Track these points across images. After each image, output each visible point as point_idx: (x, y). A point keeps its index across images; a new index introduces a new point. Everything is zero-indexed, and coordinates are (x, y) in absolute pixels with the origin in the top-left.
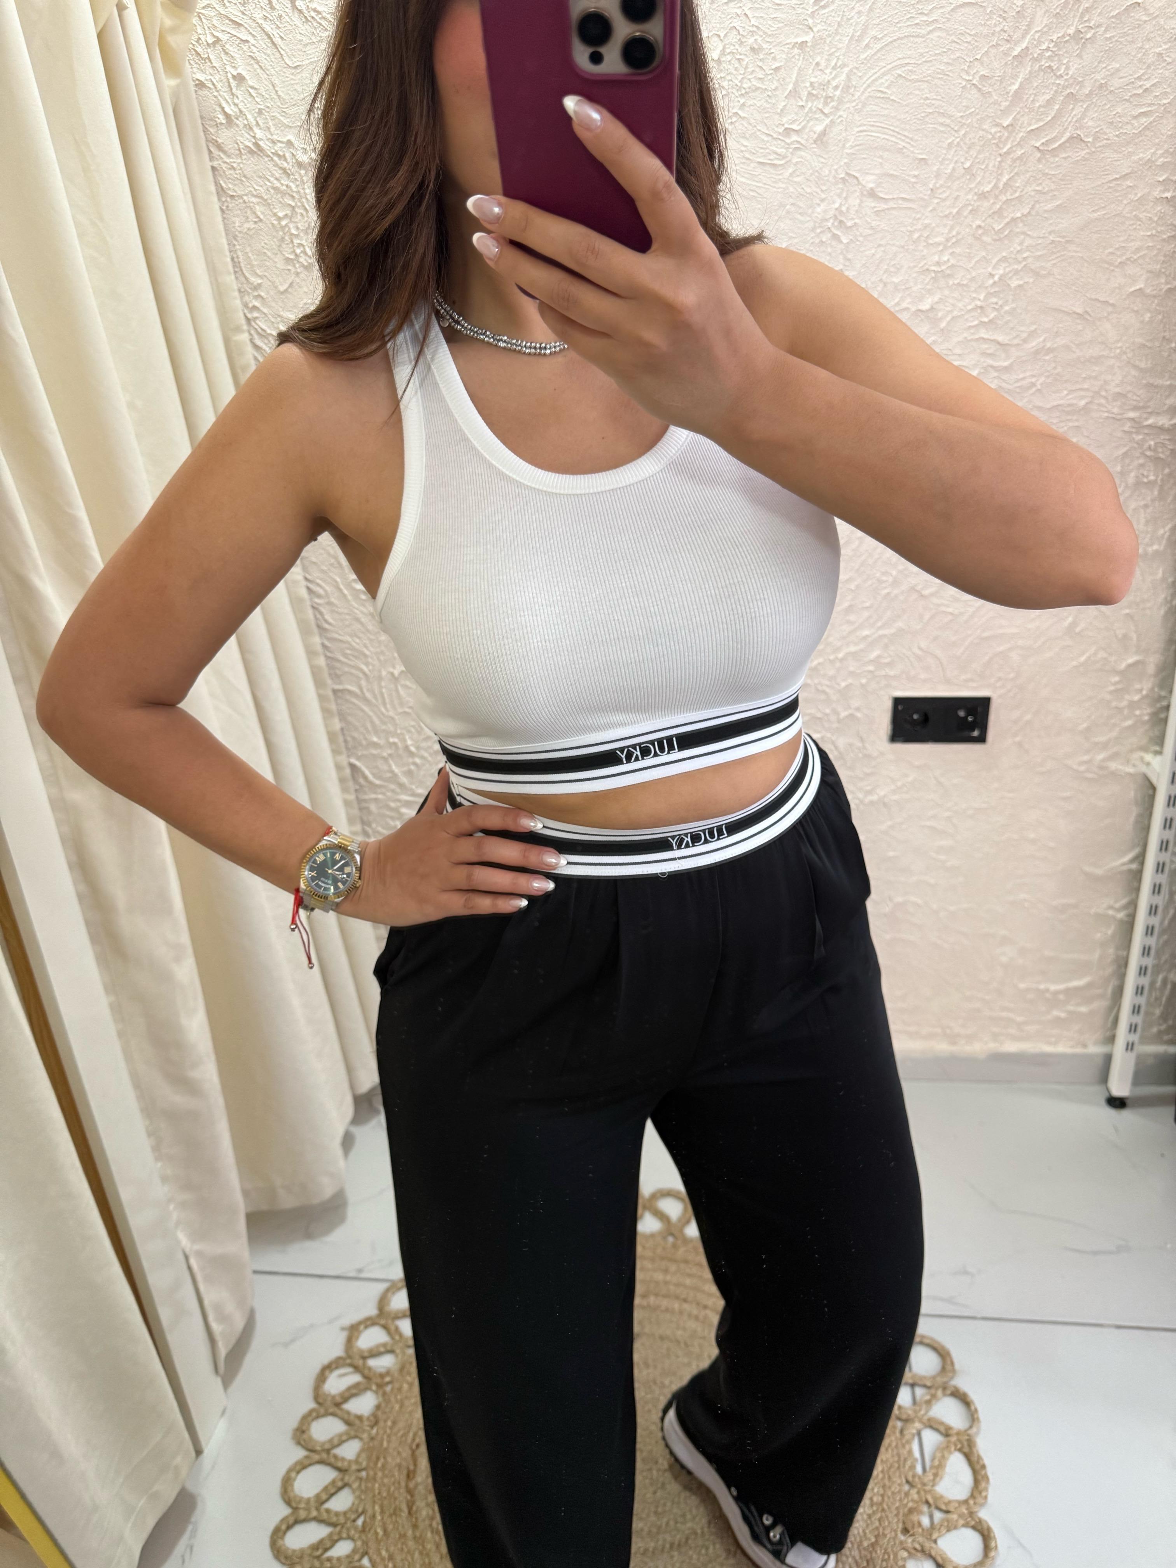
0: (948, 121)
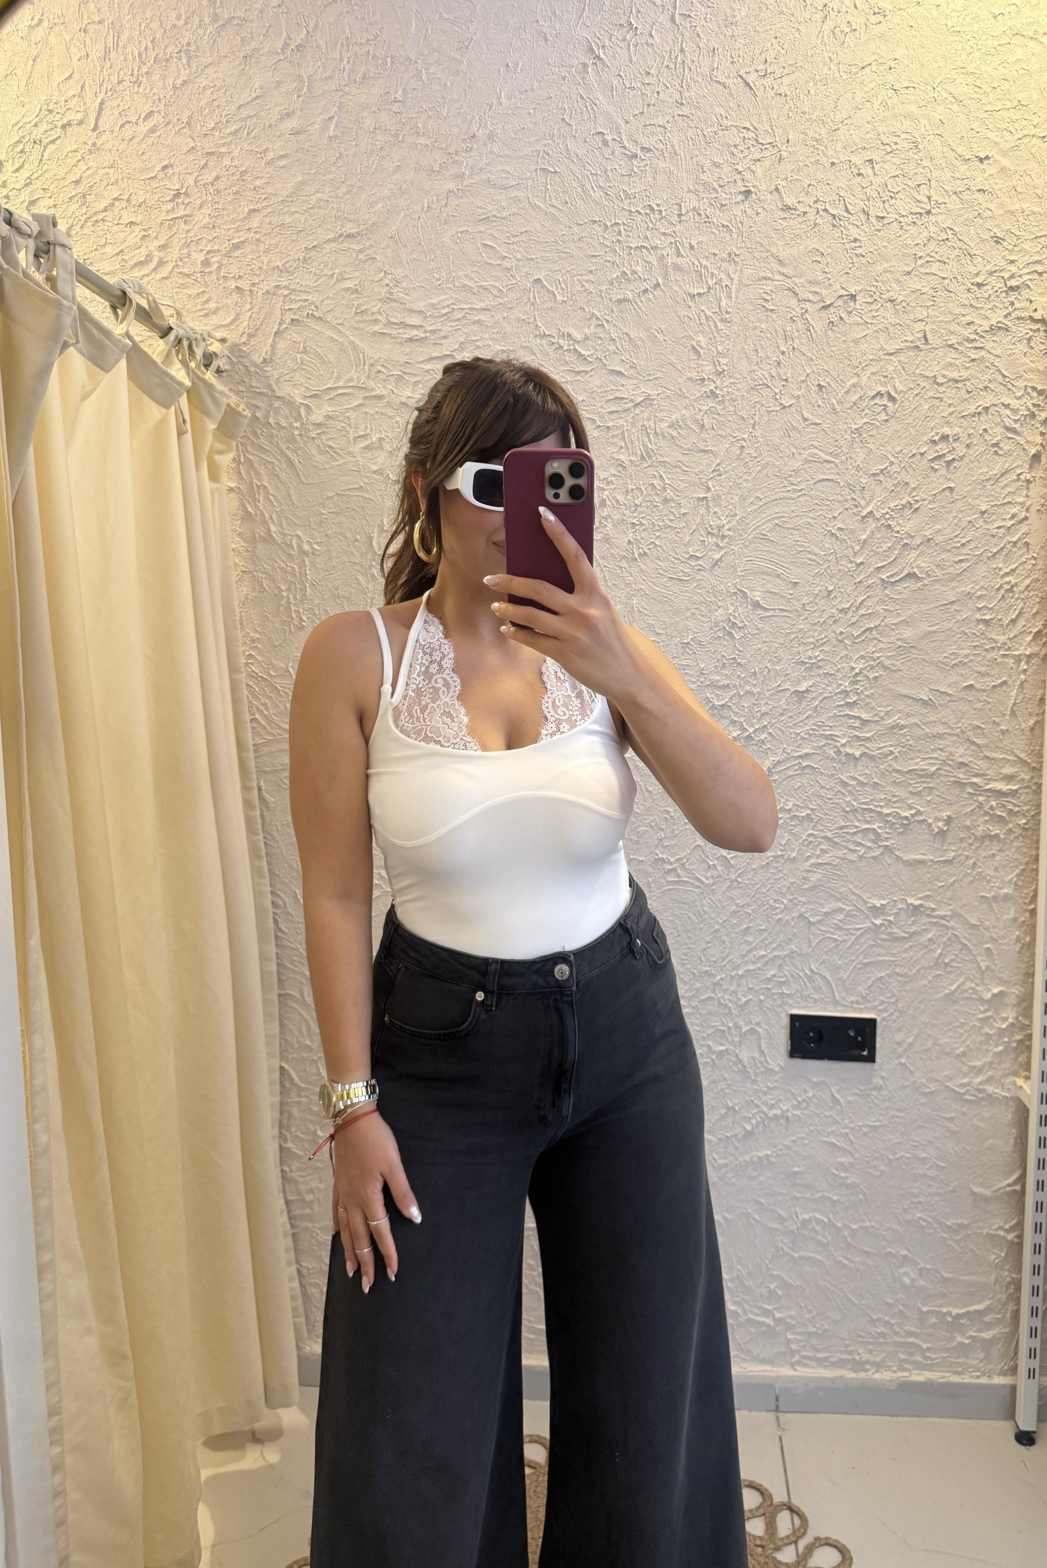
0: (814, 557)
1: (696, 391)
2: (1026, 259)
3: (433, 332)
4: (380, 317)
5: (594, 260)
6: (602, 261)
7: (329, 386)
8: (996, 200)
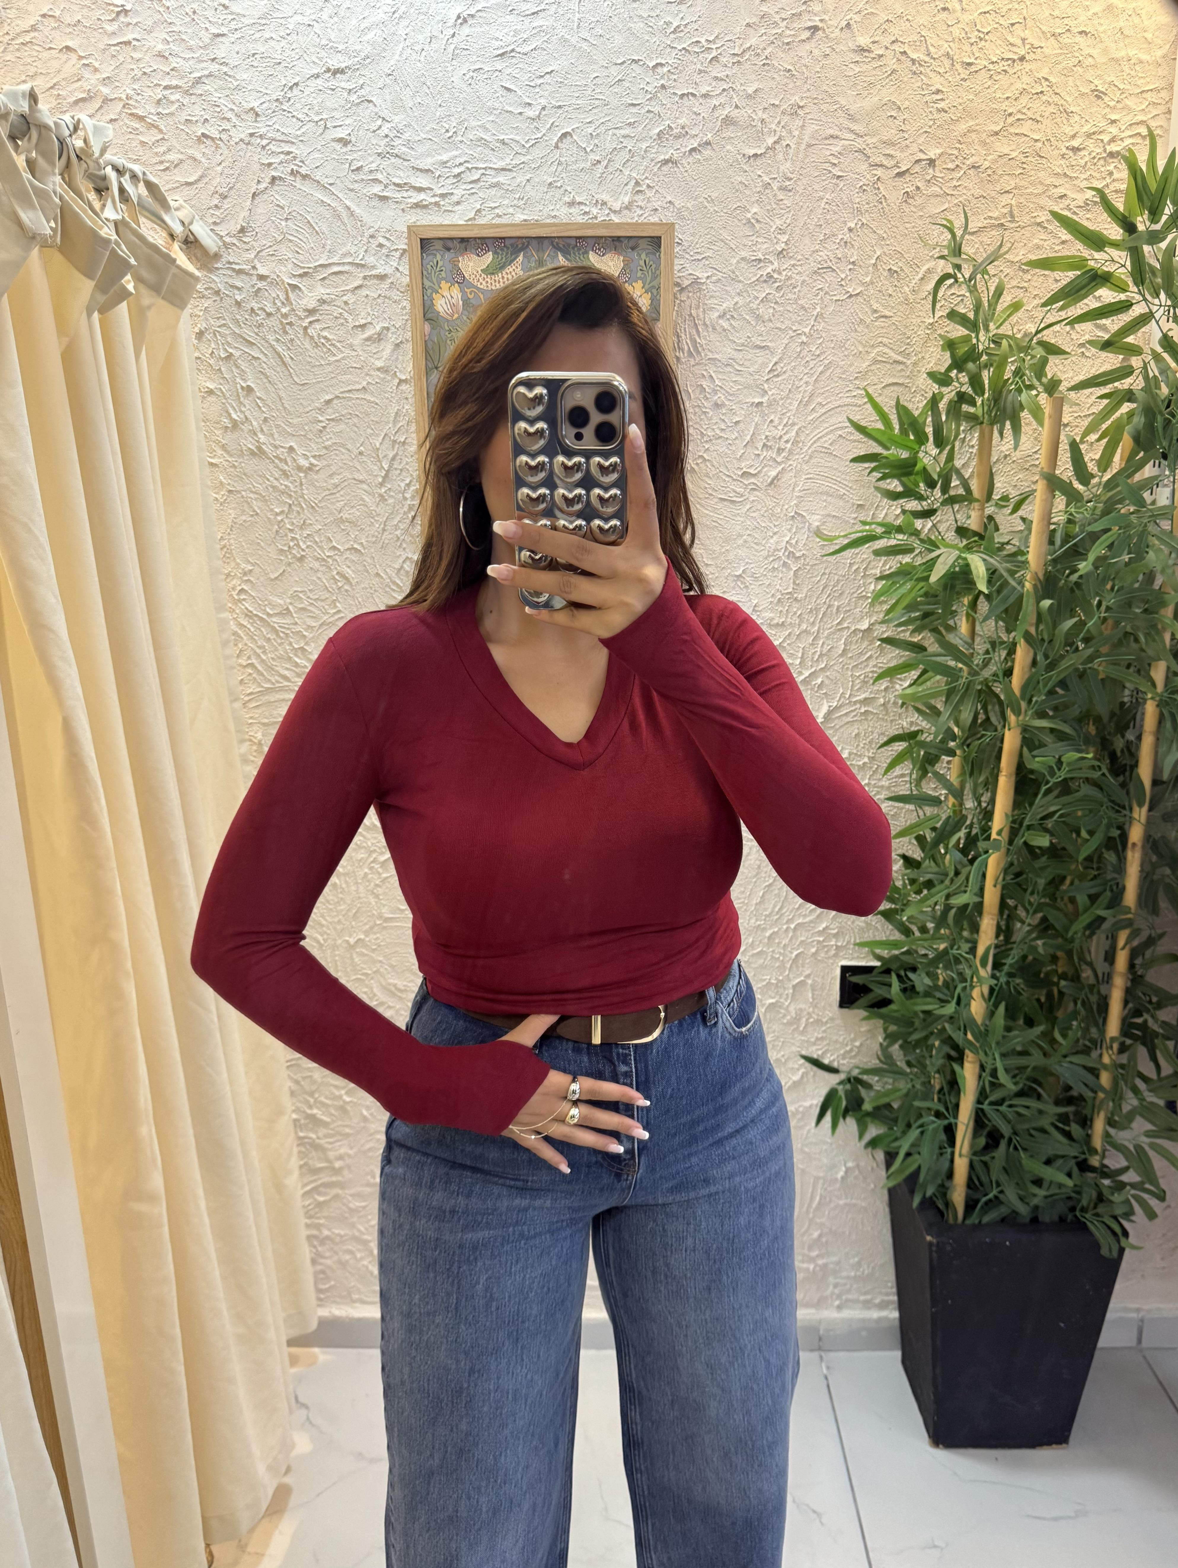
1: (750, 275)
2: (1128, 119)
3: (443, 196)
4: (379, 176)
5: (634, 110)
6: (643, 111)
7: (321, 262)
8: (1100, 45)
